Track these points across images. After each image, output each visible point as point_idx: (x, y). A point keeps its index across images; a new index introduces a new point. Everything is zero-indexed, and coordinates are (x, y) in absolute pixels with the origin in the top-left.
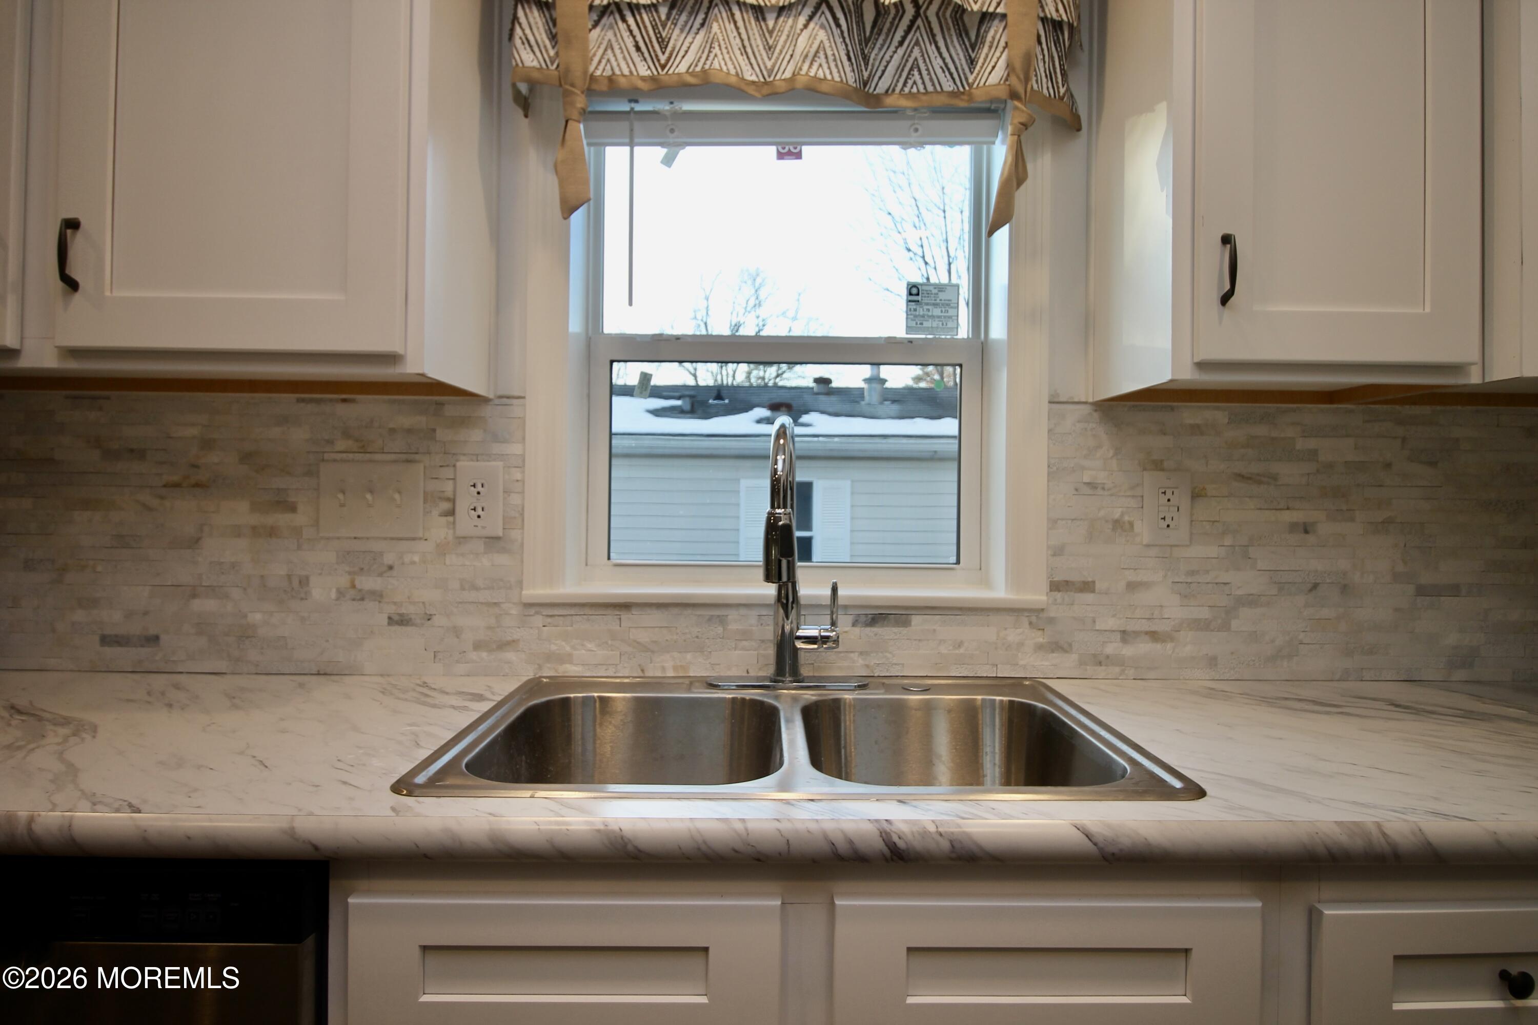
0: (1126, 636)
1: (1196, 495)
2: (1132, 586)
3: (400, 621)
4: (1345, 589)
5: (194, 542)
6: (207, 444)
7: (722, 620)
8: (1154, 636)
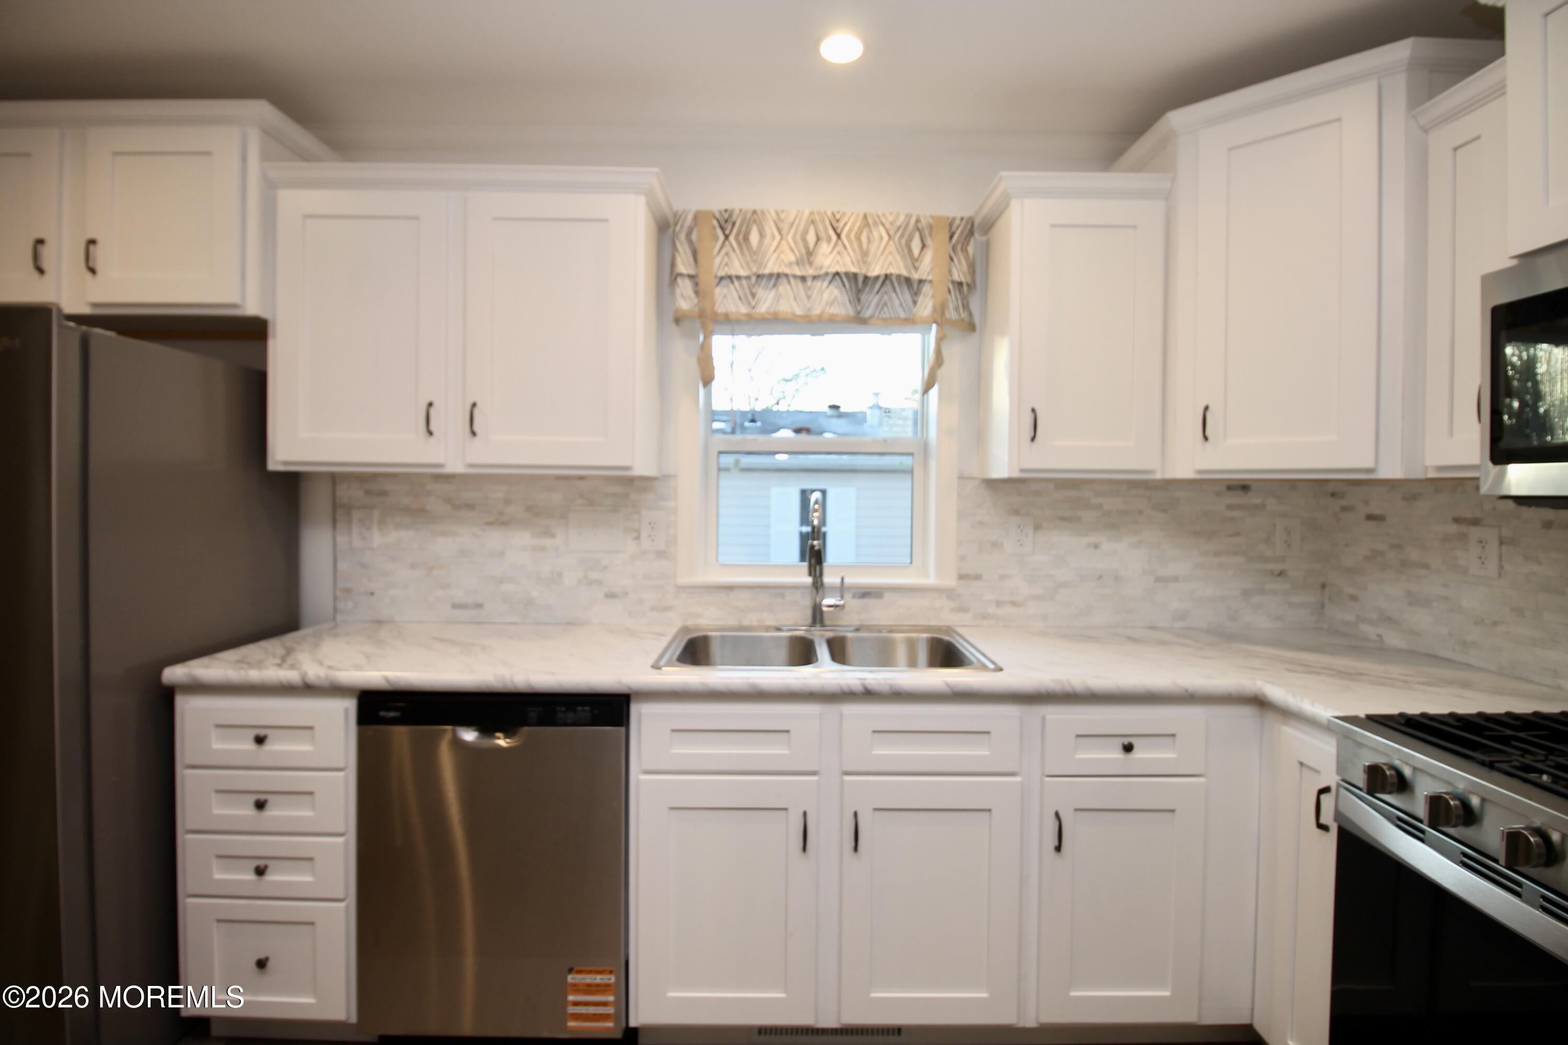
0: (999, 604)
1: (1037, 528)
2: (1002, 577)
3: (611, 596)
4: (1117, 578)
5: (502, 554)
6: (508, 502)
7: (783, 596)
8: (1014, 604)
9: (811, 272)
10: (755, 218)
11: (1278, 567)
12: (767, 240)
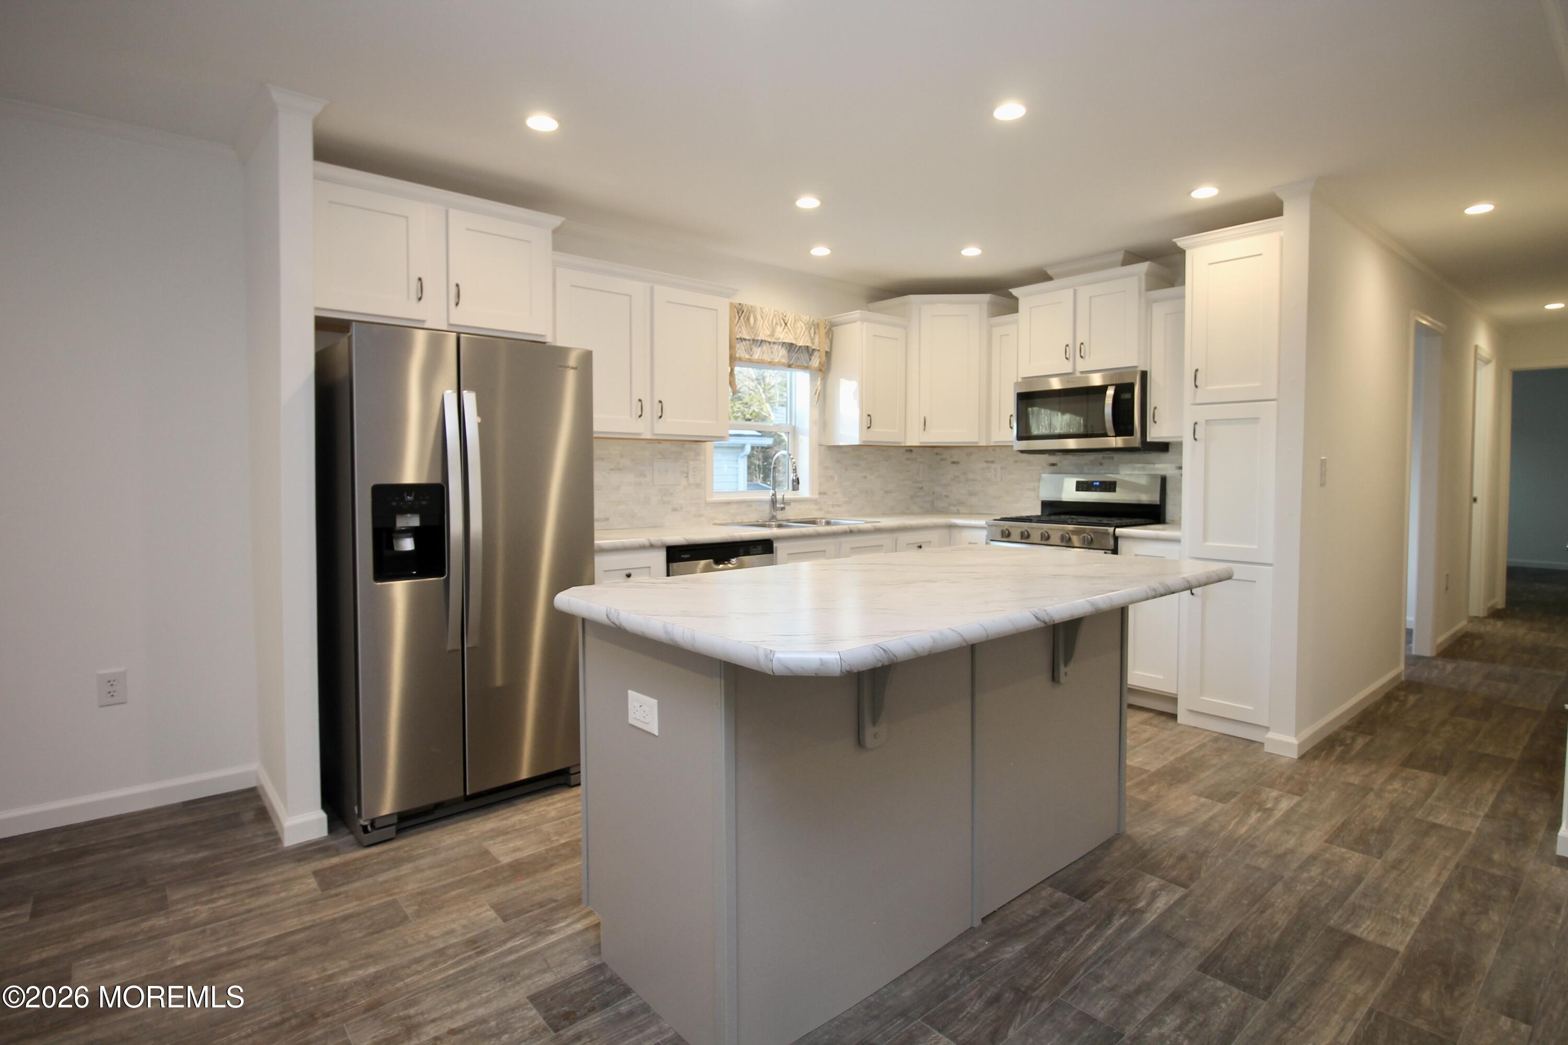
0: (833, 506)
1: (846, 469)
3: (674, 510)
8: (839, 506)
9: (773, 340)
10: (751, 310)
11: (920, 485)
12: (758, 322)
